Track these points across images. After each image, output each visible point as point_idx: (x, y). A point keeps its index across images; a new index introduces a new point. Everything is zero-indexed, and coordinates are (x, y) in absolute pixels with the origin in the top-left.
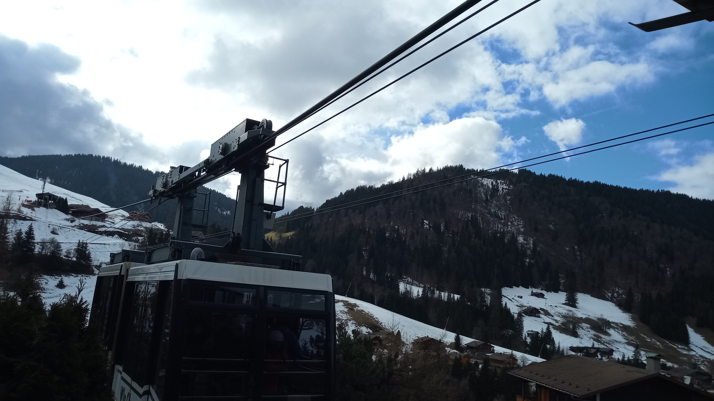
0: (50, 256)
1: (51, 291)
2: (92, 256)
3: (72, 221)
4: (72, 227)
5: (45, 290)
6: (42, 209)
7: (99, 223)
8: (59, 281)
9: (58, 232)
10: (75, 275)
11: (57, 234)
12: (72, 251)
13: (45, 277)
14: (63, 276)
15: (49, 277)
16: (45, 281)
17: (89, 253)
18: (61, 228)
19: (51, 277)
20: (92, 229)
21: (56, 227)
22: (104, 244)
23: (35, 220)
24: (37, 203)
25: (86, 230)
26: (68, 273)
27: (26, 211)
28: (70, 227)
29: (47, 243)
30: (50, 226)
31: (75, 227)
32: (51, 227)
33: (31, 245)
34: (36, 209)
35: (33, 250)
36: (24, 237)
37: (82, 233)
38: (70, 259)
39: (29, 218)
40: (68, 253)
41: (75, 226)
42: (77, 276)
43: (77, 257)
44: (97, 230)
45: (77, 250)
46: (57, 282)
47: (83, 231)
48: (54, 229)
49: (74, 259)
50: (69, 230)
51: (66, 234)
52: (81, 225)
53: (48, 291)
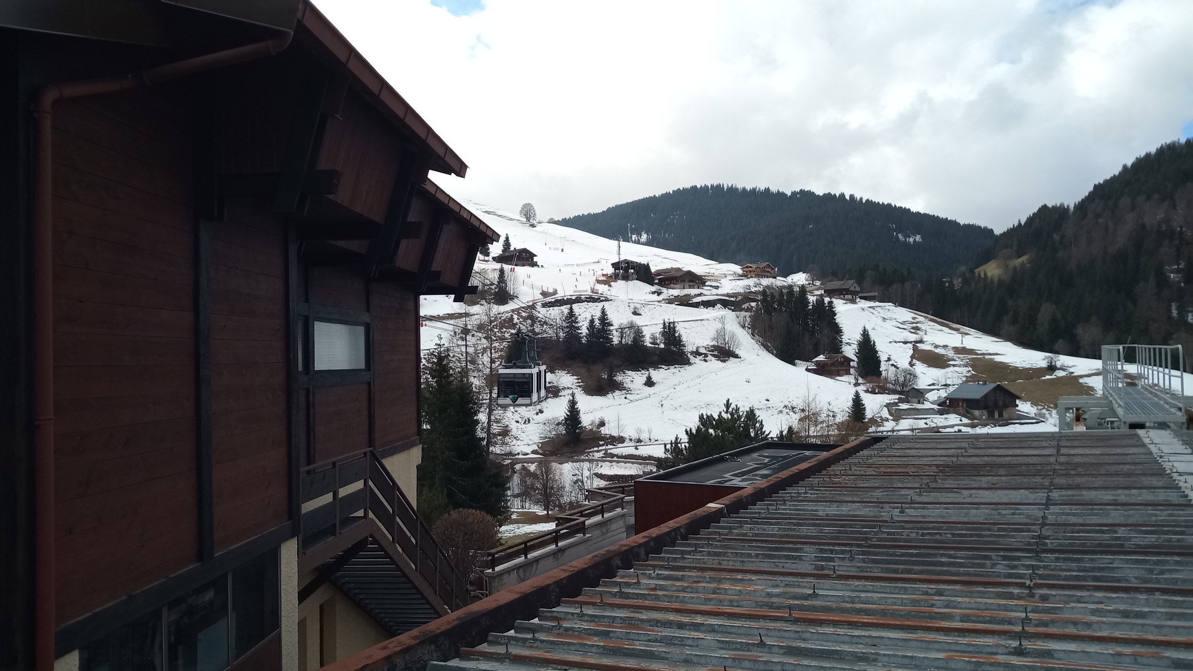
0: (631, 344)
1: (639, 392)
2: (684, 338)
3: (659, 294)
4: (659, 301)
5: (631, 391)
6: (621, 283)
7: (693, 292)
8: (647, 378)
9: (639, 312)
10: (666, 367)
11: (640, 315)
12: (658, 336)
13: (630, 373)
14: (651, 370)
15: (634, 372)
16: (630, 378)
17: (680, 336)
18: (644, 305)
19: (637, 372)
20: (684, 302)
21: (638, 306)
22: (700, 320)
23: (611, 300)
24: (614, 276)
25: (676, 303)
26: (656, 365)
27: (602, 289)
28: (656, 303)
29: (626, 328)
30: (630, 304)
31: (663, 302)
32: (632, 306)
33: (607, 334)
34: (612, 284)
35: (611, 340)
36: (598, 324)
37: (672, 308)
38: (657, 346)
39: (604, 299)
40: (654, 338)
41: (663, 299)
42: (668, 369)
43: (664, 343)
44: (691, 302)
45: (663, 334)
46: (644, 379)
47: (673, 305)
48: (635, 308)
49: (662, 346)
50: (655, 306)
51: (651, 313)
52: (671, 297)
53: (635, 392)
